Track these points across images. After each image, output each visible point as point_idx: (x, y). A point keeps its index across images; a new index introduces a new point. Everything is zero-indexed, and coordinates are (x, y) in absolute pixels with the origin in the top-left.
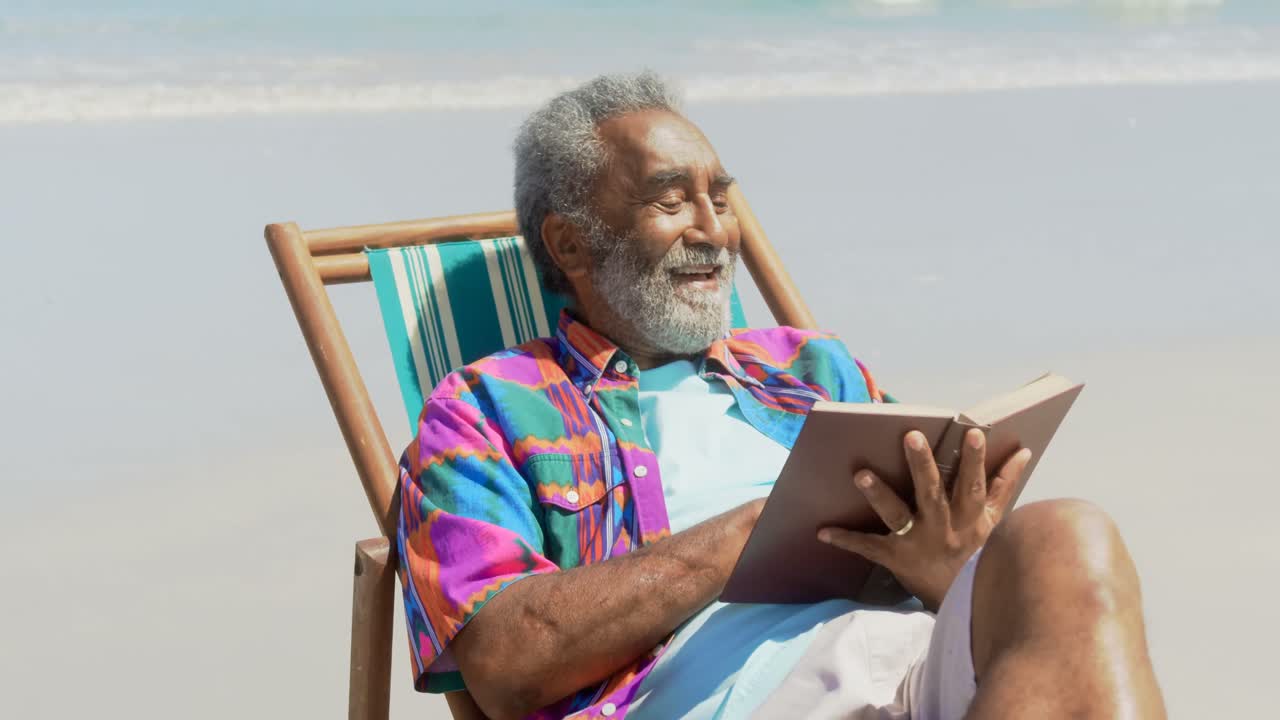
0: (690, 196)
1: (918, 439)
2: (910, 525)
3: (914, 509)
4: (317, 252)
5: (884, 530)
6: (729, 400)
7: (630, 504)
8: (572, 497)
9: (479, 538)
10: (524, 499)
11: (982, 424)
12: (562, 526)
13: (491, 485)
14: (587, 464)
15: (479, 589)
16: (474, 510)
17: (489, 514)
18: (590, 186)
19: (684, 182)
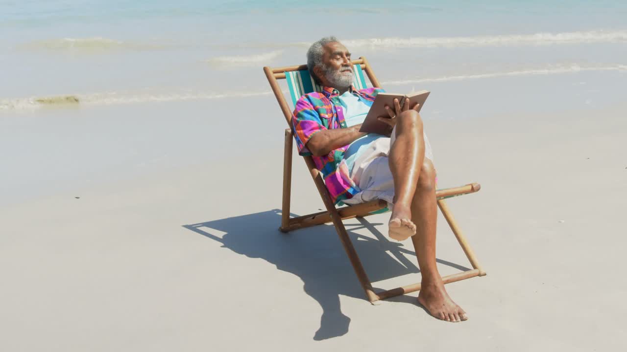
0: (342, 56)
1: (396, 100)
2: (395, 117)
3: (395, 113)
4: (275, 73)
5: (390, 118)
6: (358, 98)
7: (337, 117)
8: (327, 116)
9: (309, 123)
10: (318, 117)
11: (409, 97)
12: (325, 121)
13: (311, 114)
14: (329, 110)
15: (311, 133)
16: (308, 119)
17: (311, 119)
18: (322, 58)
19: (341, 54)
